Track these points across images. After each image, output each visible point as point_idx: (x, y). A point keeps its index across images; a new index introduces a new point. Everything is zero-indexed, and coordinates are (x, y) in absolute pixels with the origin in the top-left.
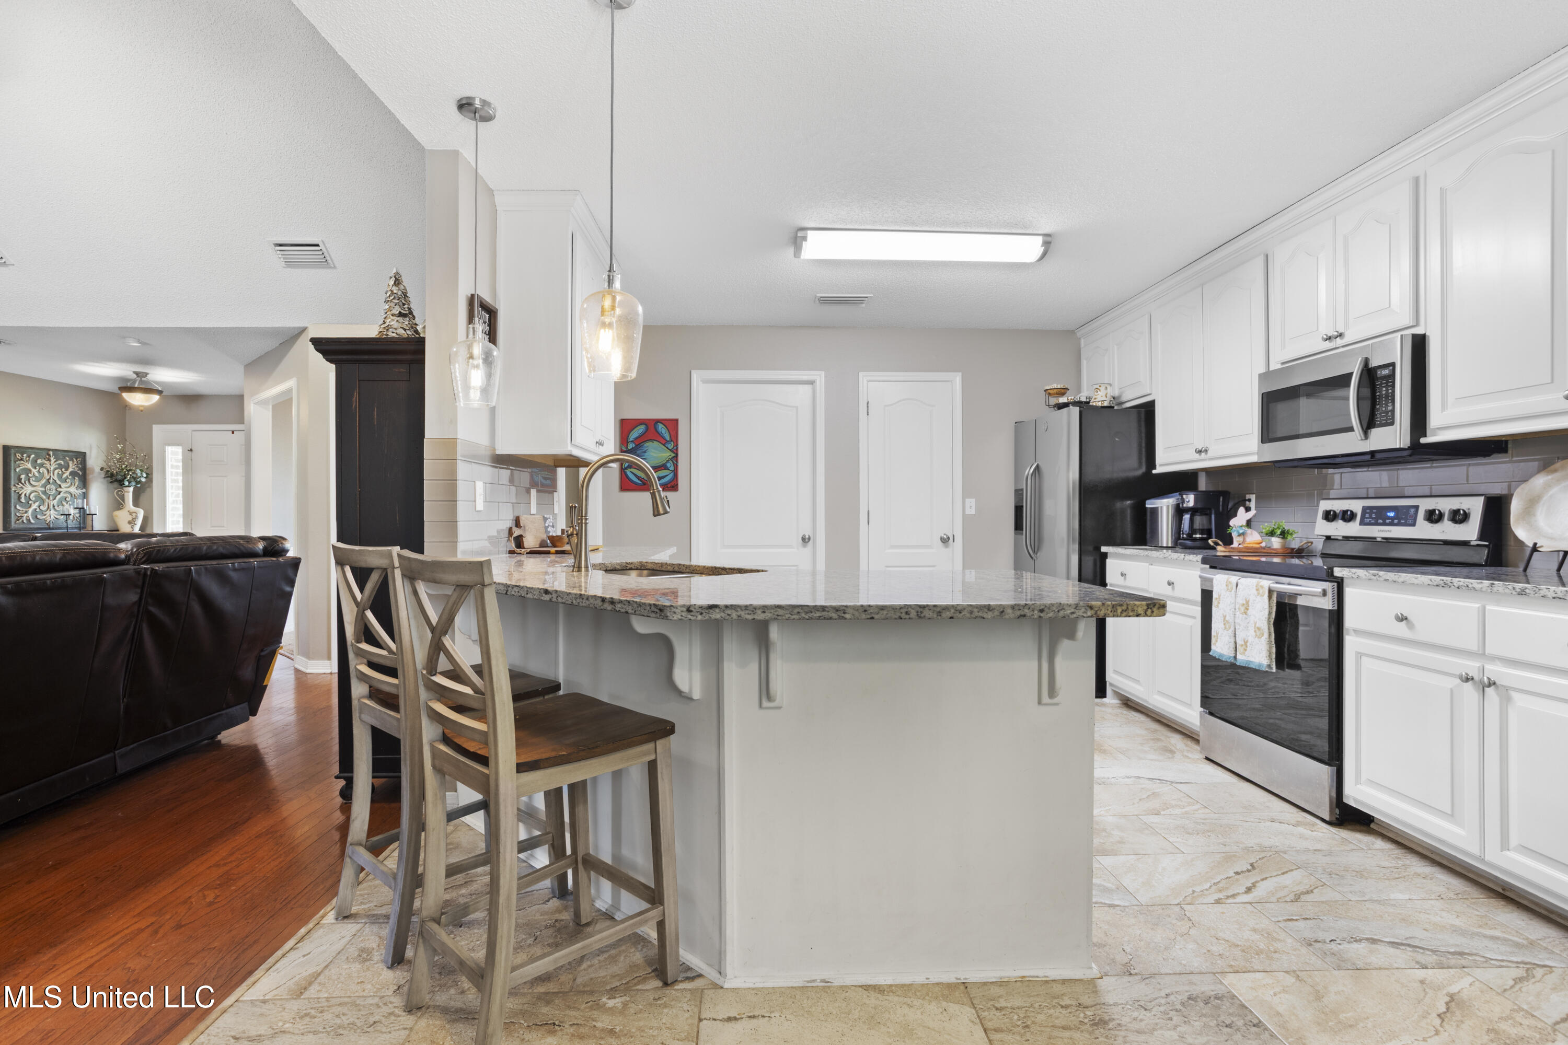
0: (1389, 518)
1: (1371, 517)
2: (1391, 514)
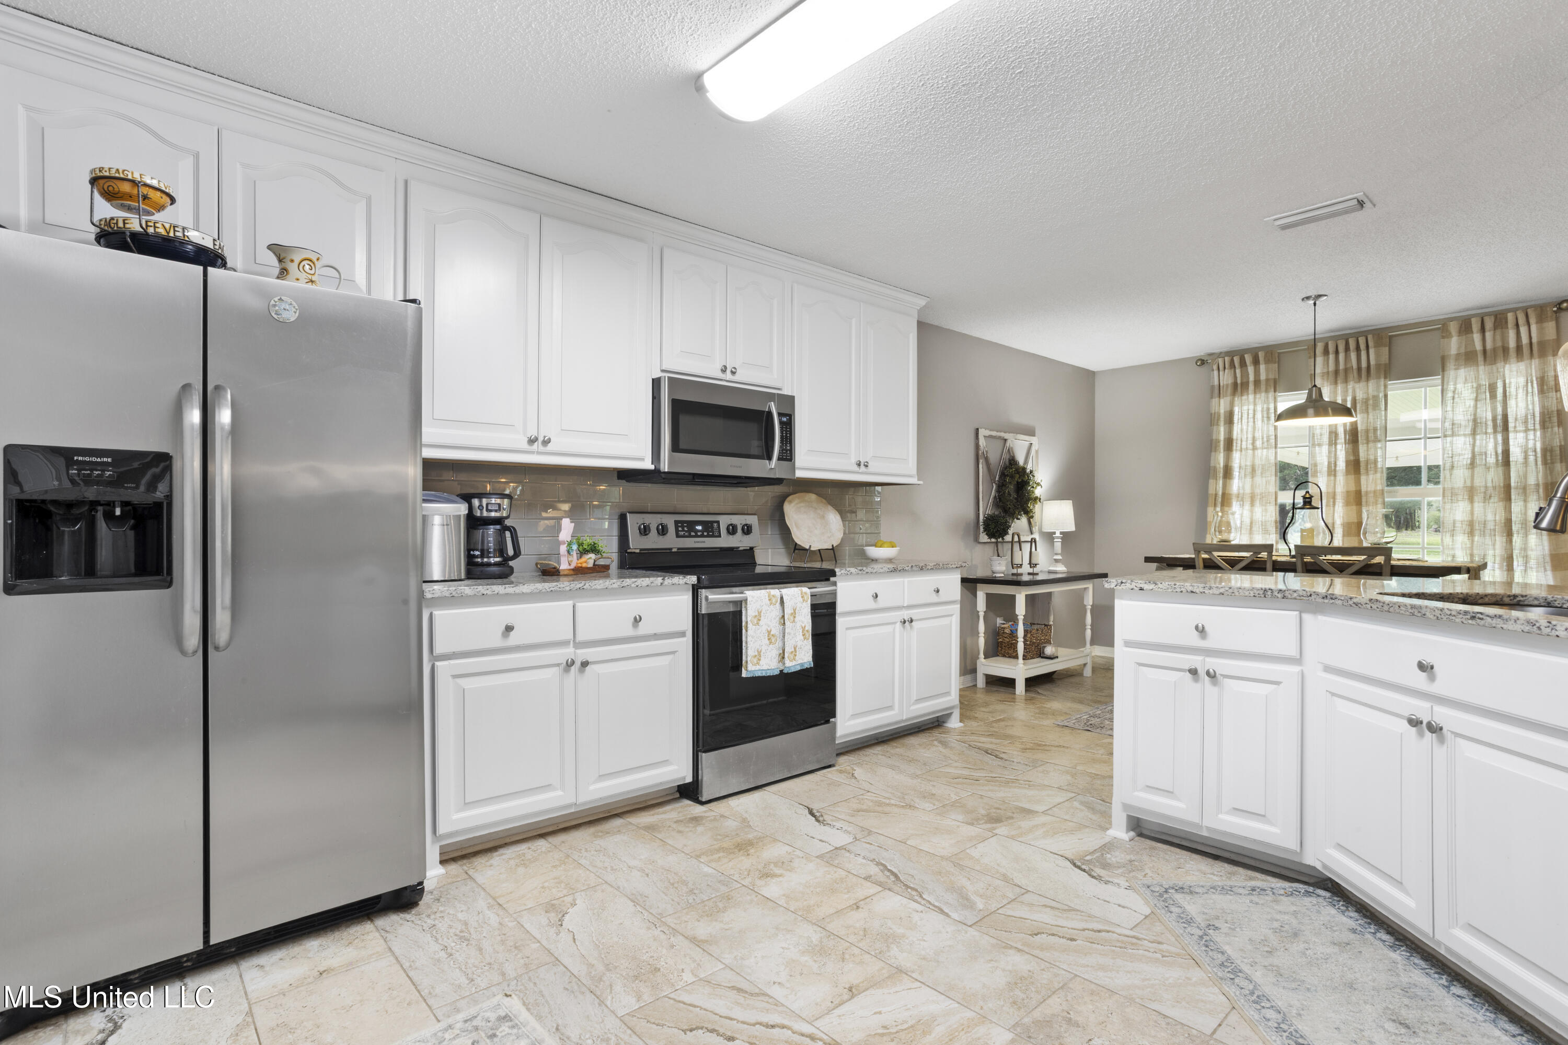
0: (699, 531)
1: (683, 530)
2: (699, 528)
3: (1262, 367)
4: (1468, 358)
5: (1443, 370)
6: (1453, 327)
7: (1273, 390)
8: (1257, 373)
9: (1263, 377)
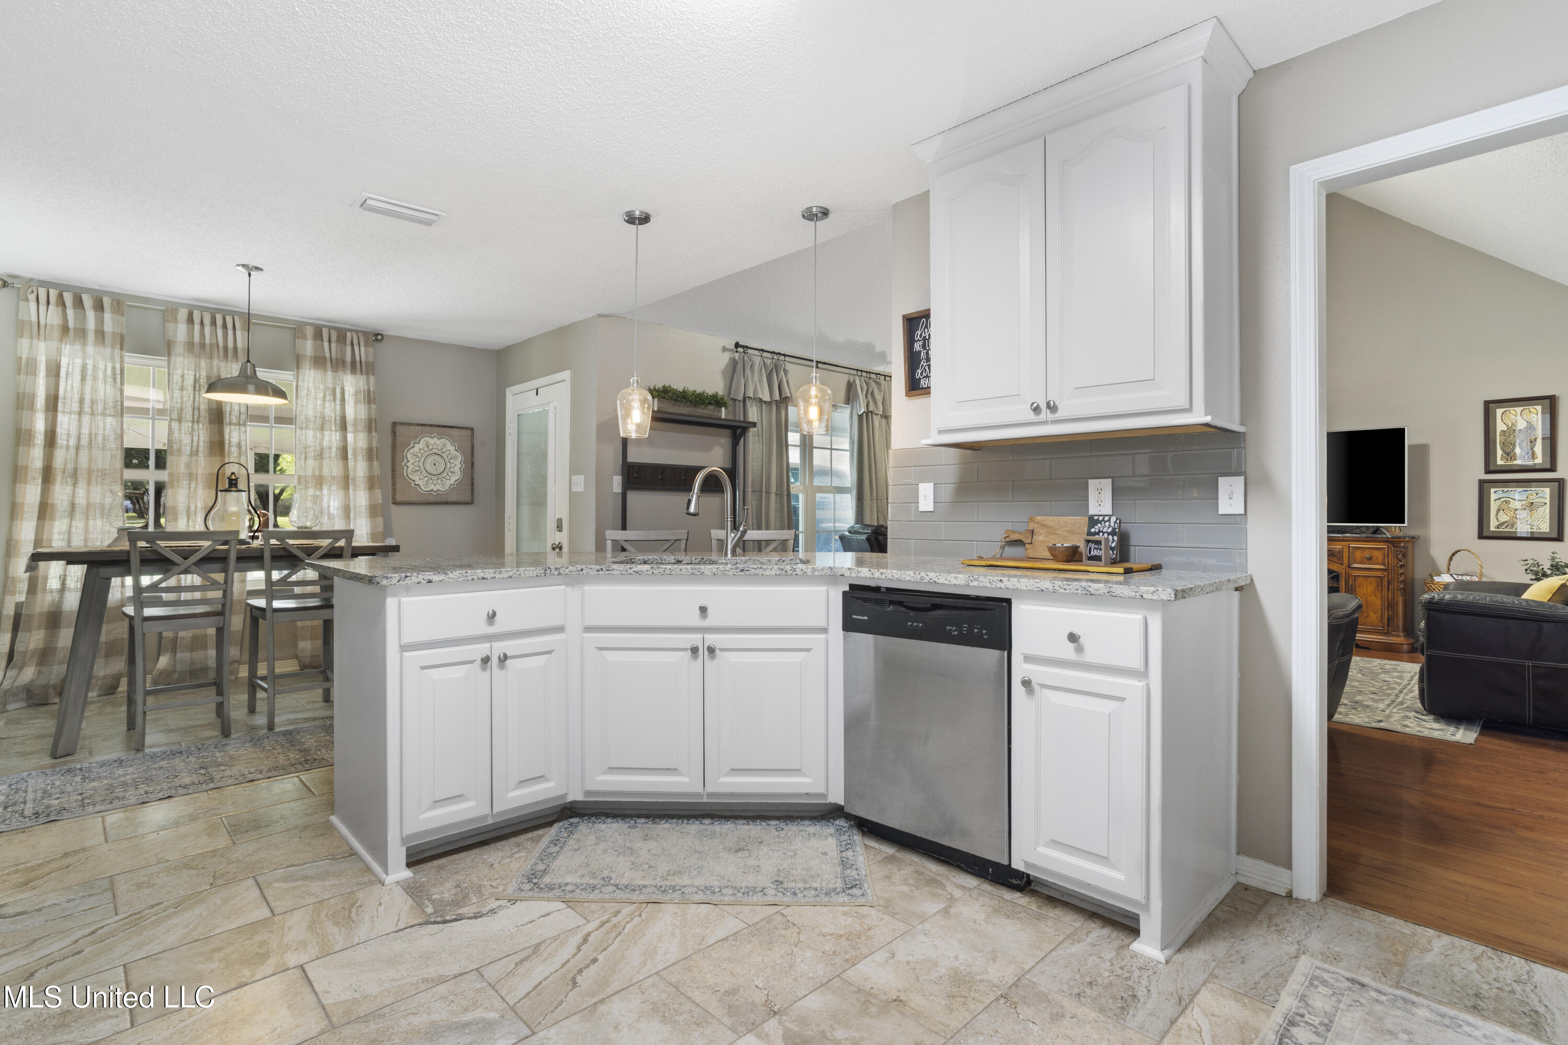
3: (108, 316)
4: (319, 361)
5: (298, 368)
6: (309, 331)
7: (119, 346)
8: (100, 321)
9: (108, 327)
